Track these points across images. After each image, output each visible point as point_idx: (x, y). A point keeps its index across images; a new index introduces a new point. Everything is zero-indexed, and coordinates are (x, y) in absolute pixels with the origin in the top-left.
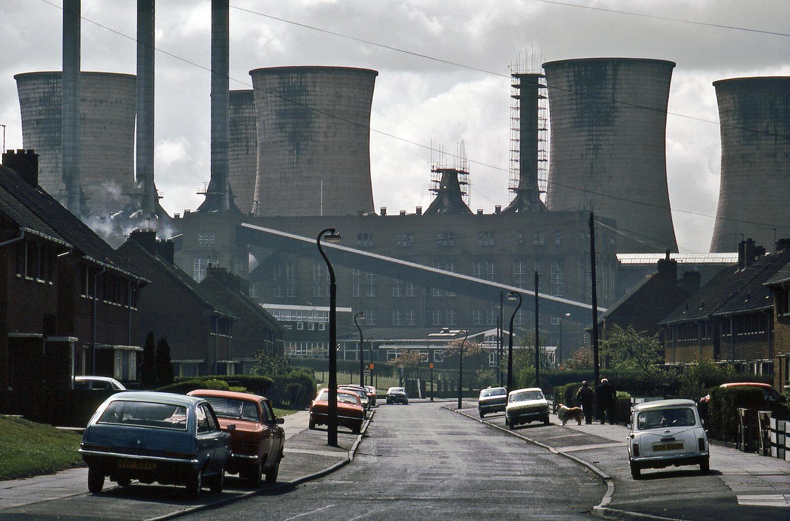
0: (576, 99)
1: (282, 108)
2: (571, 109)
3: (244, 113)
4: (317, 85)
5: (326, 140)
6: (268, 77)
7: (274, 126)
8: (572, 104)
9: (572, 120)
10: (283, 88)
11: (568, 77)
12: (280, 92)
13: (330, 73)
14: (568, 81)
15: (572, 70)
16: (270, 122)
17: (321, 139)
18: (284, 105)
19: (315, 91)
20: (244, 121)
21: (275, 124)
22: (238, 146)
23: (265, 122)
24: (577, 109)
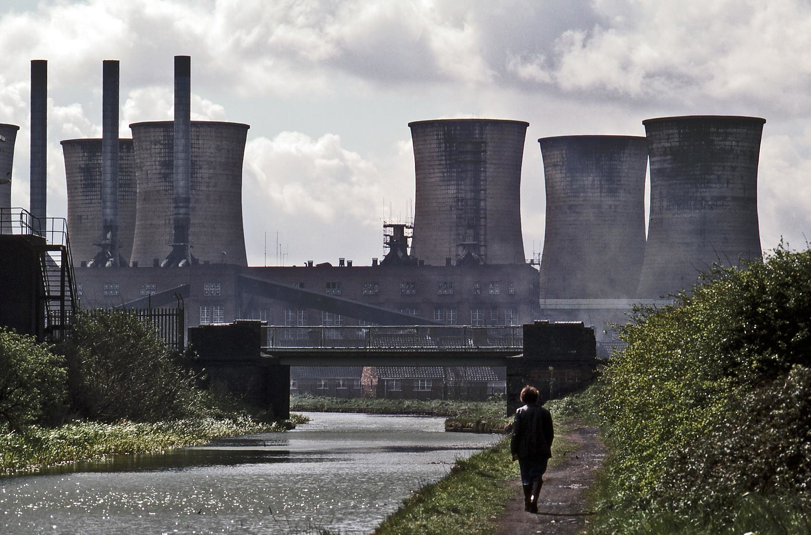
0: (445, 156)
1: (167, 159)
2: (440, 164)
3: (98, 160)
4: (200, 138)
5: (207, 189)
6: (152, 130)
7: (158, 176)
8: (441, 160)
9: (441, 175)
10: (168, 141)
11: (438, 135)
12: (165, 145)
13: (212, 127)
14: (437, 139)
15: (442, 129)
16: (154, 172)
17: (203, 188)
18: (168, 156)
19: (199, 144)
20: (98, 167)
21: (160, 174)
22: (92, 191)
23: (149, 172)
24: (446, 164)
